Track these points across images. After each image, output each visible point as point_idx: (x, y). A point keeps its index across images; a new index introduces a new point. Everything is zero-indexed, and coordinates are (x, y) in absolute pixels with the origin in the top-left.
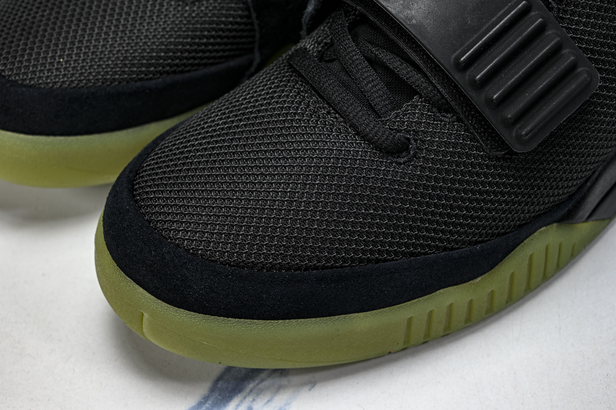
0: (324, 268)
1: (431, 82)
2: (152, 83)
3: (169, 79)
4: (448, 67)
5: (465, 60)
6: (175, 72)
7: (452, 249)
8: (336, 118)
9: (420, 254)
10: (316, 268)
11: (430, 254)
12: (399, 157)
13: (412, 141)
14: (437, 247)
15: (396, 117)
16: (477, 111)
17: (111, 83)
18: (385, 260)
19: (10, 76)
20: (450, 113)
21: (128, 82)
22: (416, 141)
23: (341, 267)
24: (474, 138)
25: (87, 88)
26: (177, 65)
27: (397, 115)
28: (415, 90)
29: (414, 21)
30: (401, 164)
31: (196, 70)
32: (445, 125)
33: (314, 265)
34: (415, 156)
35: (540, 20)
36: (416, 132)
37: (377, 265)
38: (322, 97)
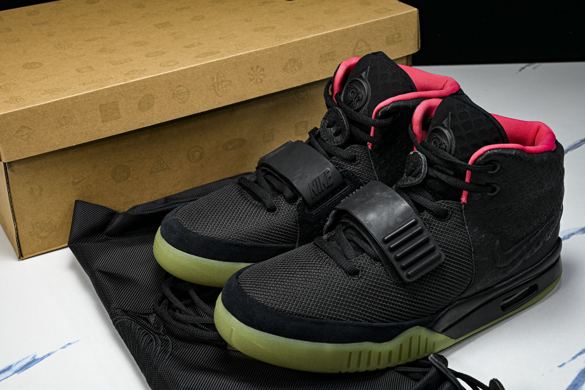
0: (314, 318)
1: (372, 248)
2: (246, 243)
3: (254, 244)
4: (379, 241)
5: (387, 239)
6: (257, 241)
7: (373, 322)
8: (330, 259)
9: (357, 321)
10: (311, 317)
11: (362, 322)
12: (354, 277)
13: (360, 271)
14: (366, 320)
15: (355, 260)
16: (390, 262)
17: (229, 239)
18: (342, 320)
19: (187, 227)
20: (379, 262)
21: (236, 240)
22: (362, 271)
23: (322, 319)
24: (388, 274)
25: (218, 238)
26: (259, 238)
27: (356, 260)
28: (365, 251)
29: (367, 222)
30: (354, 280)
31: (267, 243)
32: (376, 267)
33: (310, 316)
34: (361, 277)
35: (414, 220)
36: (363, 268)
37: (338, 321)
38: (325, 252)
